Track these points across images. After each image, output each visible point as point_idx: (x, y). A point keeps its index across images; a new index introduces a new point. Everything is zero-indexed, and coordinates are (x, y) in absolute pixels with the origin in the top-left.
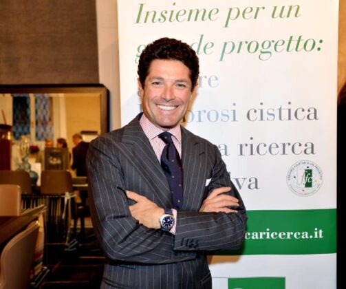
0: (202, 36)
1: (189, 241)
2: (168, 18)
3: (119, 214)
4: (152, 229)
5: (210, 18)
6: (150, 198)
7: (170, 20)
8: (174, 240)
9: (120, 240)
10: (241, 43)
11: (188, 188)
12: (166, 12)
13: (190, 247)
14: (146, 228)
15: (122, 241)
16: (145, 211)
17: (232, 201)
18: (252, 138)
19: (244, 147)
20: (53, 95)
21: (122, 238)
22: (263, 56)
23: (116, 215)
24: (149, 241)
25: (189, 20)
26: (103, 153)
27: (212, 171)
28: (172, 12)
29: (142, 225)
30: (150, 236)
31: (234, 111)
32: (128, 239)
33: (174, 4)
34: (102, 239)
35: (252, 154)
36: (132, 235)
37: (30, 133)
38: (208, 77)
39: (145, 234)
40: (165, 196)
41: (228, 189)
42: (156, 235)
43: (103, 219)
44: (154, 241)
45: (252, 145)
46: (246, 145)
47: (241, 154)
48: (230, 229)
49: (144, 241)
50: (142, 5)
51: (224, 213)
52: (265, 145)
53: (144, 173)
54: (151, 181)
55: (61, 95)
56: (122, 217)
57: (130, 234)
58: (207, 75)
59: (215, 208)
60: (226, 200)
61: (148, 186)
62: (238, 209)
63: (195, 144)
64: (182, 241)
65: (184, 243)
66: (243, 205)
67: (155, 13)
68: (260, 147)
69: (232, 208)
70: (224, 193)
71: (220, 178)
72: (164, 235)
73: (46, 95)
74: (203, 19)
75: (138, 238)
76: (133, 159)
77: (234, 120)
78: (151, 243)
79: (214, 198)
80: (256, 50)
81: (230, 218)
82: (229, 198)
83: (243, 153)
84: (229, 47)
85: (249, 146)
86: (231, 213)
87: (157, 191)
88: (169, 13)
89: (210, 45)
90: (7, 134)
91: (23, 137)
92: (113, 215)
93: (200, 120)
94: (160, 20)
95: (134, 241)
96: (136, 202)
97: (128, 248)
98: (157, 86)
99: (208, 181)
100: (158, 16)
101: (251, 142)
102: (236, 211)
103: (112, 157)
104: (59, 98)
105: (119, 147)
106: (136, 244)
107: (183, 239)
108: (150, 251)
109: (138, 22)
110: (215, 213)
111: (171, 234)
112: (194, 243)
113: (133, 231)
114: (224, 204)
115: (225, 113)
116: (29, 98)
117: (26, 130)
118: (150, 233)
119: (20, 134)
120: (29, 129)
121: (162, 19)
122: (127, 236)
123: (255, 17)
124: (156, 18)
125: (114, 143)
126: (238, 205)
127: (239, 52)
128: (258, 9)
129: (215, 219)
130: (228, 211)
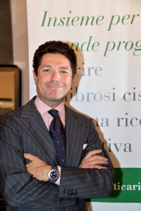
0: (91, 37)
1: (70, 191)
2: (65, 23)
3: (18, 171)
4: (42, 182)
5: (97, 24)
6: (41, 158)
7: (67, 25)
8: (58, 190)
9: (17, 191)
10: (120, 43)
11: (70, 151)
12: (64, 19)
13: (71, 194)
14: (37, 180)
15: (20, 191)
16: (37, 168)
17: (103, 160)
18: (127, 114)
19: (121, 120)
21: (19, 189)
22: (137, 53)
23: (15, 171)
24: (40, 190)
25: (81, 25)
26: (7, 126)
27: (88, 139)
28: (69, 18)
29: (35, 178)
30: (41, 186)
31: (114, 94)
32: (24, 189)
33: (70, 12)
34: (4, 190)
35: (127, 125)
36: (27, 186)
38: (95, 69)
39: (37, 185)
40: (53, 156)
41: (100, 151)
42: (45, 186)
43: (5, 175)
44: (44, 190)
45: (127, 119)
46: (123, 119)
47: (119, 125)
48: (101, 181)
49: (36, 190)
50: (46, 12)
51: (97, 169)
52: (137, 119)
53: (37, 139)
54: (42, 146)
56: (19, 173)
57: (25, 185)
58: (94, 67)
59: (90, 165)
60: (99, 160)
61: (40, 149)
62: (107, 166)
63: (75, 119)
64: (65, 190)
65: (66, 192)
66: (111, 163)
67: (56, 19)
68: (133, 120)
69: (103, 165)
70: (97, 154)
71: (94, 143)
72: (51, 186)
74: (92, 25)
75: (32, 189)
76: (28, 129)
77: (114, 100)
78: (42, 192)
79: (90, 158)
80: (131, 48)
81: (101, 173)
82: (100, 158)
83: (120, 125)
84: (111, 46)
85: (125, 120)
86: (102, 169)
87: (47, 153)
88: (66, 19)
89: (97, 44)
92: (13, 171)
93: (88, 100)
94: (59, 24)
95: (28, 191)
96: (31, 161)
97: (24, 197)
98: (46, 72)
99: (85, 146)
100: (58, 21)
101: (126, 116)
102: (106, 168)
103: (14, 129)
105: (19, 121)
106: (29, 193)
107: (65, 188)
108: (41, 198)
109: (43, 25)
110: (89, 169)
111: (56, 185)
112: (74, 192)
113: (28, 183)
114: (97, 162)
115: (107, 95)
118: (40, 185)
121: (61, 24)
122: (23, 187)
123: (132, 23)
124: (57, 23)
125: (15, 118)
126: (107, 163)
127: (118, 49)
128: (134, 16)
129: (90, 173)
130: (100, 168)
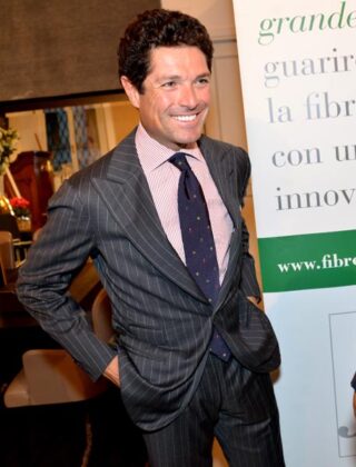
0: (344, 4)
20: (96, 106)
37: (71, 161)
55: (106, 105)
73: (87, 107)
90: (46, 164)
91: (63, 166)
104: (103, 109)
116: (65, 113)
117: (65, 156)
119: (60, 163)
120: (69, 155)
